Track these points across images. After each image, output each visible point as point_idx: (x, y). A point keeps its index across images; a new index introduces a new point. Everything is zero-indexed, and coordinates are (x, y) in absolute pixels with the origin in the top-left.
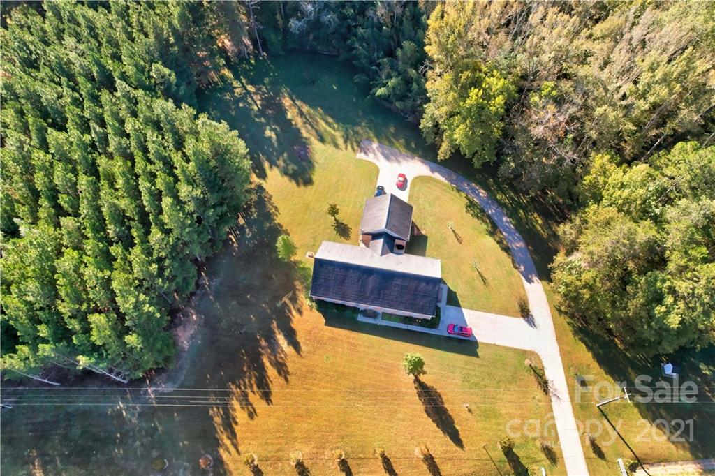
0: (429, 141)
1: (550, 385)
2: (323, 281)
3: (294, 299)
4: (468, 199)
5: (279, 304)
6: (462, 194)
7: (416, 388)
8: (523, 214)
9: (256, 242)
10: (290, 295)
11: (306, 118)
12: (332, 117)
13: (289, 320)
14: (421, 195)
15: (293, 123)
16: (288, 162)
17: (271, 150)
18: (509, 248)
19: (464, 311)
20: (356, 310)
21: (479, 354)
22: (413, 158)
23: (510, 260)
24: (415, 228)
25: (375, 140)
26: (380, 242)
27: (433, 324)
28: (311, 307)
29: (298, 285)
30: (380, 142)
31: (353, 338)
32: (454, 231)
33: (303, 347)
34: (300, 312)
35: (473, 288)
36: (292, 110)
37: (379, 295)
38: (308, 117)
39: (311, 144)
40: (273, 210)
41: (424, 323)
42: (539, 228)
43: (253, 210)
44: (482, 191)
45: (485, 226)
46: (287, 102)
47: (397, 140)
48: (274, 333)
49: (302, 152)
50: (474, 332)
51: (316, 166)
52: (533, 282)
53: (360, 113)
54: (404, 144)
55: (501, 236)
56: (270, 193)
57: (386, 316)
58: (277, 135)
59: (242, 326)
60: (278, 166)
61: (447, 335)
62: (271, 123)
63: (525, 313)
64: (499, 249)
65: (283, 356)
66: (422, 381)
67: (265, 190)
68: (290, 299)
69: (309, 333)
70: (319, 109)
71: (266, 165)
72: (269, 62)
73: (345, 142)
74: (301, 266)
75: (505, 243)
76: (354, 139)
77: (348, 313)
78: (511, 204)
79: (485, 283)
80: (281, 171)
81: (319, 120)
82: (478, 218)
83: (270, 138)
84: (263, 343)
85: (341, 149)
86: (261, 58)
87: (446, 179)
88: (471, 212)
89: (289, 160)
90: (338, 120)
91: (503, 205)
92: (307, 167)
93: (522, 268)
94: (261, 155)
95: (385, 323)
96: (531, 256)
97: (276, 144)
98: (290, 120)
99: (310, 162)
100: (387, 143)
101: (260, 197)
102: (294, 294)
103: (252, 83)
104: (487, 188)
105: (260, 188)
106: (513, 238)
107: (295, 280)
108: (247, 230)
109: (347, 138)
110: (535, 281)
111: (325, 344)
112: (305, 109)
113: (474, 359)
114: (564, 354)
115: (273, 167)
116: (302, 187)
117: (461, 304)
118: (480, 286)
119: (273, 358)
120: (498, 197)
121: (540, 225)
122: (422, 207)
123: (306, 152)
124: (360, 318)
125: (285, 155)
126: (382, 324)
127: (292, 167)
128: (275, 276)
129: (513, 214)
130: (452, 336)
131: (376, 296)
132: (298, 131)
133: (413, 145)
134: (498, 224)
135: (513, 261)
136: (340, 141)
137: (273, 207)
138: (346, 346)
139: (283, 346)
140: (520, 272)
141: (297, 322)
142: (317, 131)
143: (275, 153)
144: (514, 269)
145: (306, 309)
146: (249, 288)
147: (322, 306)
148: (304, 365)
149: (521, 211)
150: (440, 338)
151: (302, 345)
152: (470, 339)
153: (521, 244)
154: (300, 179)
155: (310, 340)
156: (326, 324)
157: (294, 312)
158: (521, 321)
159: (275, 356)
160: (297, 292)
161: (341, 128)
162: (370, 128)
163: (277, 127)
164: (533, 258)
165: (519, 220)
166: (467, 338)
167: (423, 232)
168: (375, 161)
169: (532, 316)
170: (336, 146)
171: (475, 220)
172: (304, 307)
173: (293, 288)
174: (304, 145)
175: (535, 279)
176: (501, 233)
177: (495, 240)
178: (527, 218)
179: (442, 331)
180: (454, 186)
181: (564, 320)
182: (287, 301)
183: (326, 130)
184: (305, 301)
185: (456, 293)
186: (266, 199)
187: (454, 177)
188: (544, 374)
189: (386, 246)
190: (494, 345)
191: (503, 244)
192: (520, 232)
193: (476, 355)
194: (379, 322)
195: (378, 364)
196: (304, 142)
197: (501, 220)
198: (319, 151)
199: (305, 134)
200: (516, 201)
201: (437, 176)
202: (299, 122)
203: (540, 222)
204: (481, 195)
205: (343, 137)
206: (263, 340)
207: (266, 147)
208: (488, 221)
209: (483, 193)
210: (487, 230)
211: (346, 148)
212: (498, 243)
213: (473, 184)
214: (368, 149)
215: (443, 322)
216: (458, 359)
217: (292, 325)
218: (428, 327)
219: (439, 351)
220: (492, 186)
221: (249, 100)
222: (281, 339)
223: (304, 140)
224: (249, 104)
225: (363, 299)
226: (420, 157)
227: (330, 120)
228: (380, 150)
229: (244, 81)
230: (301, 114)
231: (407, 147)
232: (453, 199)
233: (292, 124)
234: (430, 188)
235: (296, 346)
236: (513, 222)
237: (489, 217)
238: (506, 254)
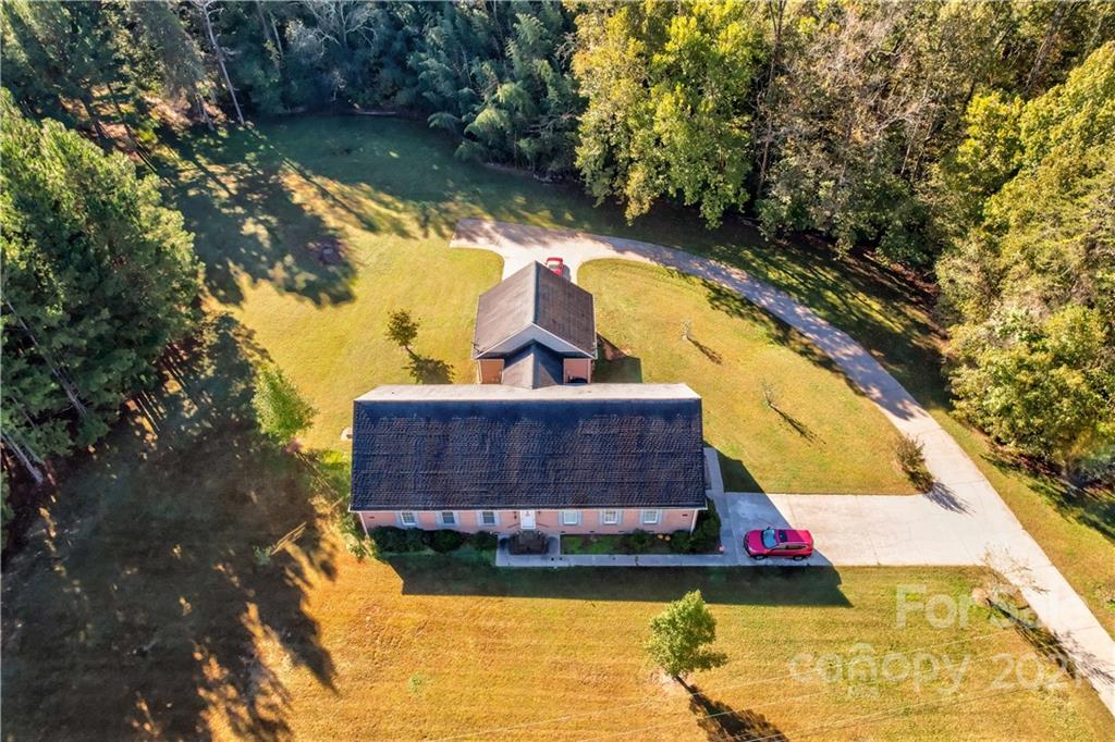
2: (383, 461)
3: (310, 542)
4: (710, 287)
5: (265, 556)
6: (693, 279)
8: (834, 297)
9: (209, 425)
10: (299, 532)
11: (334, 199)
12: (391, 194)
13: (297, 595)
14: (604, 289)
15: (307, 208)
16: (295, 269)
17: (255, 254)
18: (830, 359)
19: (775, 499)
20: (486, 540)
21: (849, 596)
22: (573, 235)
23: (842, 382)
25: (487, 217)
26: (527, 363)
27: (704, 540)
28: (360, 552)
29: (320, 503)
30: (498, 219)
31: (490, 615)
32: (697, 344)
33: (342, 665)
34: (328, 570)
35: (780, 448)
36: (301, 190)
38: (337, 197)
39: (347, 236)
40: (257, 357)
41: (676, 541)
42: (881, 318)
43: (207, 361)
44: (736, 270)
45: (761, 330)
46: (292, 180)
47: (534, 213)
48: (251, 636)
49: (327, 252)
50: (819, 543)
51: (361, 269)
52: (912, 415)
53: (451, 184)
54: (551, 217)
55: (805, 340)
56: (249, 327)
57: (573, 543)
58: (270, 230)
59: (148, 630)
60: (271, 279)
61: (748, 563)
62: (257, 211)
63: (923, 483)
64: (810, 366)
65: (276, 699)
66: (714, 700)
67: (237, 322)
68: (299, 542)
69: (356, 622)
70: (364, 185)
71: (244, 280)
72: (257, 133)
73: (423, 226)
74: (329, 460)
75: (817, 351)
76: (441, 220)
77: (467, 552)
78: (802, 284)
79: (802, 433)
80: (278, 287)
81: (363, 200)
82: (741, 315)
83: (254, 236)
84: (214, 671)
85: (415, 238)
86: (241, 129)
87: (651, 259)
88: (725, 308)
89: (298, 265)
90: (404, 198)
91: (789, 288)
92: (340, 274)
93: (876, 393)
94: (231, 264)
95: (572, 561)
96: (885, 367)
97: (267, 244)
98: (299, 206)
99: (346, 265)
100: (512, 218)
101: (223, 337)
102: (311, 528)
103: (219, 161)
104: (743, 264)
105: (227, 321)
106: (832, 341)
107: (313, 494)
108: (186, 403)
109: (427, 219)
110: (917, 414)
111: (409, 644)
112: (333, 187)
113: (839, 612)
115: (260, 280)
116: (329, 308)
117: (761, 484)
118: (790, 439)
119: (242, 711)
120: (773, 275)
121: (879, 312)
122: (612, 308)
123: (336, 251)
124: (502, 560)
125: (289, 259)
126: (564, 564)
127: (302, 278)
128: (258, 492)
129: (814, 298)
130: (762, 562)
132: (318, 219)
133: (568, 217)
134: (790, 320)
135: (850, 383)
136: (412, 226)
137: (256, 350)
138: (471, 641)
139: (279, 671)
140: (874, 400)
141: (320, 598)
142: (359, 216)
143: (264, 258)
144: (858, 398)
145: (345, 561)
147: (392, 544)
148: (345, 717)
149: (830, 293)
150: (731, 573)
151: (336, 658)
152: (812, 562)
153: (854, 350)
154: (323, 296)
155: (359, 642)
156: (405, 592)
157: (311, 574)
158: (920, 500)
159: (252, 704)
160: (319, 522)
161: (411, 208)
162: (473, 202)
163: (269, 218)
164: (893, 373)
165: (833, 308)
166: (804, 563)
167: (628, 352)
168: (492, 247)
169: (939, 485)
170: (404, 234)
171: (737, 320)
172: (339, 557)
173: (309, 515)
174: (332, 241)
175: (914, 408)
176: (802, 335)
177: (794, 350)
178: (845, 303)
179: (732, 555)
180: (673, 268)
181: (1021, 483)
182: (291, 548)
183: (378, 214)
184: (338, 537)
185: (740, 462)
186: (240, 339)
187: (669, 255)
189: (542, 368)
190: (879, 567)
191: (814, 354)
192: (843, 329)
193: (842, 601)
194: (558, 561)
196: (333, 236)
197: (794, 313)
198: (359, 242)
199: (331, 221)
200: (810, 278)
201: (631, 256)
202: (320, 206)
203: (876, 306)
204: (734, 276)
205: (417, 219)
206: (213, 661)
207: (243, 250)
208: (766, 318)
209: (737, 273)
210: (768, 335)
211: (426, 235)
212: (802, 353)
213: (713, 262)
214: (474, 232)
215: (729, 533)
216: (803, 618)
217: (306, 608)
218: (693, 551)
219: (738, 609)
220: (753, 261)
221: (211, 184)
222: (271, 651)
223: (331, 232)
224: (210, 190)
226: (586, 231)
227: (388, 199)
228: (501, 230)
229: (203, 161)
230: (324, 194)
231: (557, 219)
232: (676, 291)
233: (304, 211)
234: (621, 277)
235: (319, 664)
236: (822, 313)
237: (765, 311)
238: (828, 373)
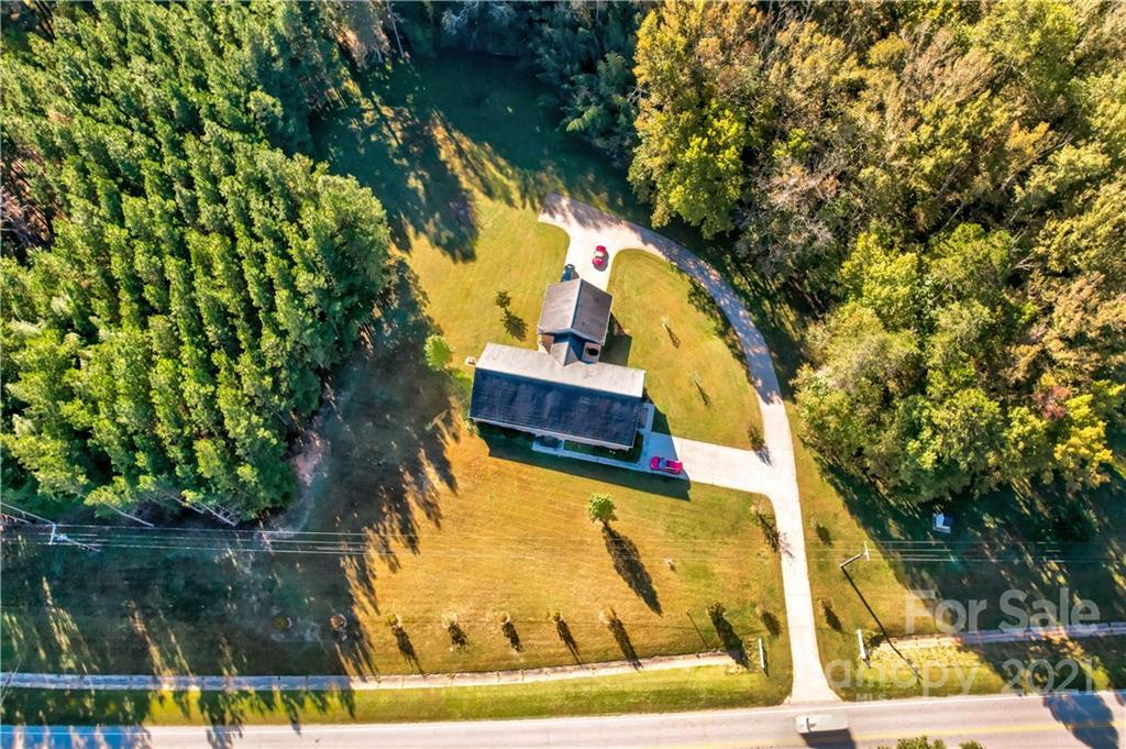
0: (642, 198)
1: (781, 538)
2: (486, 398)
3: (448, 421)
4: (693, 284)
5: (429, 427)
6: (685, 275)
7: (604, 537)
8: (769, 306)
9: (397, 343)
10: (444, 415)
11: (467, 160)
12: (505, 158)
13: (441, 448)
14: (626, 277)
15: (449, 166)
16: (441, 226)
17: (416, 208)
18: (744, 354)
19: (676, 441)
20: (530, 437)
21: (690, 496)
22: (618, 222)
23: (744, 372)
24: (616, 326)
25: (566, 194)
26: (565, 346)
27: (633, 456)
28: (471, 431)
29: (453, 400)
30: (572, 197)
31: (527, 473)
32: (669, 330)
33: (460, 484)
34: (456, 437)
35: (690, 410)
36: (448, 145)
37: (560, 418)
38: (469, 157)
39: (473, 199)
40: (421, 298)
41: (620, 454)
42: (789, 327)
43: (393, 296)
44: (714, 272)
45: (713, 324)
46: (439, 133)
47: (597, 194)
48: (421, 464)
49: (462, 212)
50: (686, 467)
51: (481, 232)
52: (772, 402)
53: (546, 152)
54: (608, 200)
55: (735, 338)
56: (416, 273)
57: (570, 445)
58: (425, 185)
59: (381, 455)
60: (426, 233)
61: (650, 471)
62: (417, 166)
63: (757, 444)
64: (731, 356)
65: (433, 494)
66: (613, 529)
67: (408, 267)
68: (443, 421)
69: (468, 465)
70: (487, 145)
71: (410, 230)
72: (413, 68)
73: (523, 197)
74: (459, 376)
75: (739, 347)
76: (535, 192)
77: (520, 440)
78: (753, 291)
79: (706, 403)
80: (431, 241)
81: (486, 162)
82: (705, 310)
83: (415, 190)
84: (408, 477)
85: (517, 208)
86: (401, 62)
87: (664, 253)
88: (696, 303)
89: (443, 223)
90: (512, 164)
91: (742, 293)
92: (467, 233)
93: (759, 383)
94: (403, 216)
95: (568, 454)
96: (774, 366)
97: (423, 200)
98: (444, 163)
99: (472, 226)
100: (582, 197)
101: (401, 278)
102: (449, 414)
103: (389, 102)
104: (721, 267)
105: (402, 265)
106: (751, 340)
107: (450, 395)
108: (385, 325)
109: (526, 191)
110: (776, 402)
111: (489, 480)
112: (466, 144)
113: (684, 503)
114: (806, 500)
115: (420, 233)
116: (460, 263)
117: (671, 429)
118: (698, 406)
119: (420, 496)
120: (736, 281)
121: (791, 323)
122: (627, 295)
123: (467, 212)
124: (536, 447)
125: (437, 216)
126: (564, 455)
127: (446, 234)
128: (424, 389)
129: (754, 306)
130: (656, 472)
131: (556, 418)
132: (456, 178)
133: (620, 202)
134: (732, 320)
135: (748, 374)
136: (516, 195)
137: (420, 292)
138: (516, 483)
139: (434, 482)
140: (755, 387)
141: (452, 450)
142: (482, 179)
143: (422, 214)
144: (748, 385)
145: (464, 435)
146: (389, 405)
147: (486, 431)
148: (461, 507)
149: (767, 302)
150: (640, 475)
151: (458, 480)
152: (680, 477)
153: (762, 350)
154: (457, 252)
155: (468, 475)
156: (490, 455)
157: (448, 438)
158: (751, 455)
159: (423, 494)
160: (453, 411)
161: (516, 175)
162: (559, 175)
163: (425, 174)
164: (776, 370)
165: (763, 315)
166: (676, 476)
167: (627, 331)
168: (564, 226)
169: (766, 448)
170: (510, 202)
171: (701, 314)
172: (462, 432)
173: (448, 406)
174: (463, 199)
175: (776, 398)
176: (735, 333)
177: (726, 343)
178: (773, 312)
179: (644, 465)
180: (675, 264)
181: (809, 455)
182: (440, 424)
183: (495, 179)
184: (463, 423)
185: (665, 416)
186: (411, 281)
187: (676, 251)
188: (774, 525)
189: (572, 351)
190: (712, 485)
191: (736, 348)
192: (763, 332)
193: (686, 498)
194: (561, 452)
195: (557, 507)
196: (464, 197)
197: (737, 315)
198: (486, 209)
199: (465, 185)
200: (761, 287)
201: (651, 249)
202: (457, 164)
203: (792, 318)
204: (712, 277)
205: (520, 189)
206: (407, 473)
207: (409, 204)
208: (718, 316)
209: (714, 275)
210: (715, 329)
211: (524, 207)
212: (730, 347)
213: (702, 262)
214: (555, 209)
215: (646, 454)
216: (663, 502)
217: (445, 455)
218: (625, 460)
219: (638, 492)
220: (729, 265)
221: (385, 130)
222: (431, 472)
223: (464, 193)
224: (385, 137)
225: (540, 423)
226: (628, 220)
227: (502, 162)
228: (573, 209)
229: (377, 99)
230: (460, 152)
231: (611, 204)
232: (671, 284)
233: (446, 169)
234: (640, 267)
235: (450, 481)
236: (754, 318)
237: (720, 310)
238: (739, 363)
